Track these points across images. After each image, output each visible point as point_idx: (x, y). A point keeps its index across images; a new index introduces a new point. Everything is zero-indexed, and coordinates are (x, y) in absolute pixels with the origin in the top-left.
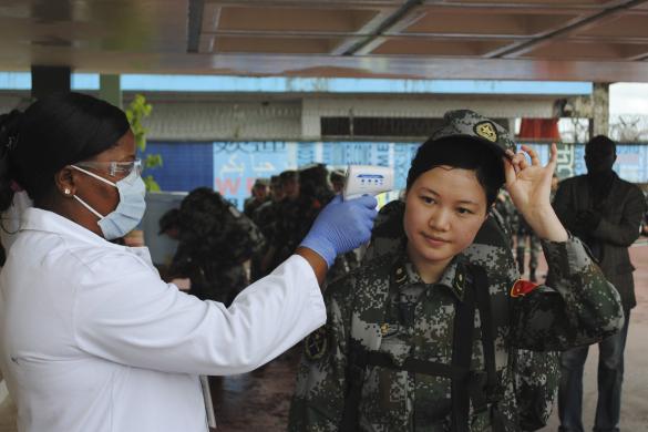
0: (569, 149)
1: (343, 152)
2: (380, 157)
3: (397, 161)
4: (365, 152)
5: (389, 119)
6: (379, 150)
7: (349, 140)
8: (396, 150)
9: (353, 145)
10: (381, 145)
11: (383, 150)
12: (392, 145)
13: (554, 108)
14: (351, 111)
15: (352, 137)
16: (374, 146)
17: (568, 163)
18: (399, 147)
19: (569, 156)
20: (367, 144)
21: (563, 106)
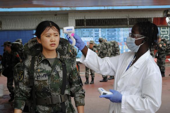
0: (168, 29)
1: (82, 32)
2: (95, 34)
3: (102, 35)
4: (90, 32)
5: (99, 20)
6: (95, 31)
7: (84, 28)
8: (101, 31)
9: (85, 29)
10: (96, 29)
11: (97, 31)
12: (100, 29)
13: (163, 14)
14: (85, 17)
15: (85, 26)
16: (94, 30)
17: (167, 34)
18: (103, 30)
19: (167, 31)
20: (91, 29)
21: (167, 13)
